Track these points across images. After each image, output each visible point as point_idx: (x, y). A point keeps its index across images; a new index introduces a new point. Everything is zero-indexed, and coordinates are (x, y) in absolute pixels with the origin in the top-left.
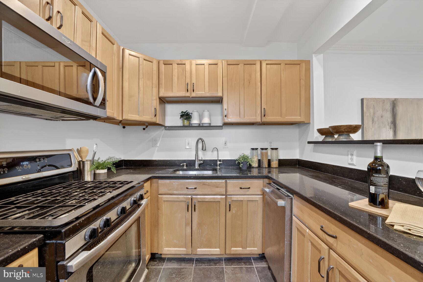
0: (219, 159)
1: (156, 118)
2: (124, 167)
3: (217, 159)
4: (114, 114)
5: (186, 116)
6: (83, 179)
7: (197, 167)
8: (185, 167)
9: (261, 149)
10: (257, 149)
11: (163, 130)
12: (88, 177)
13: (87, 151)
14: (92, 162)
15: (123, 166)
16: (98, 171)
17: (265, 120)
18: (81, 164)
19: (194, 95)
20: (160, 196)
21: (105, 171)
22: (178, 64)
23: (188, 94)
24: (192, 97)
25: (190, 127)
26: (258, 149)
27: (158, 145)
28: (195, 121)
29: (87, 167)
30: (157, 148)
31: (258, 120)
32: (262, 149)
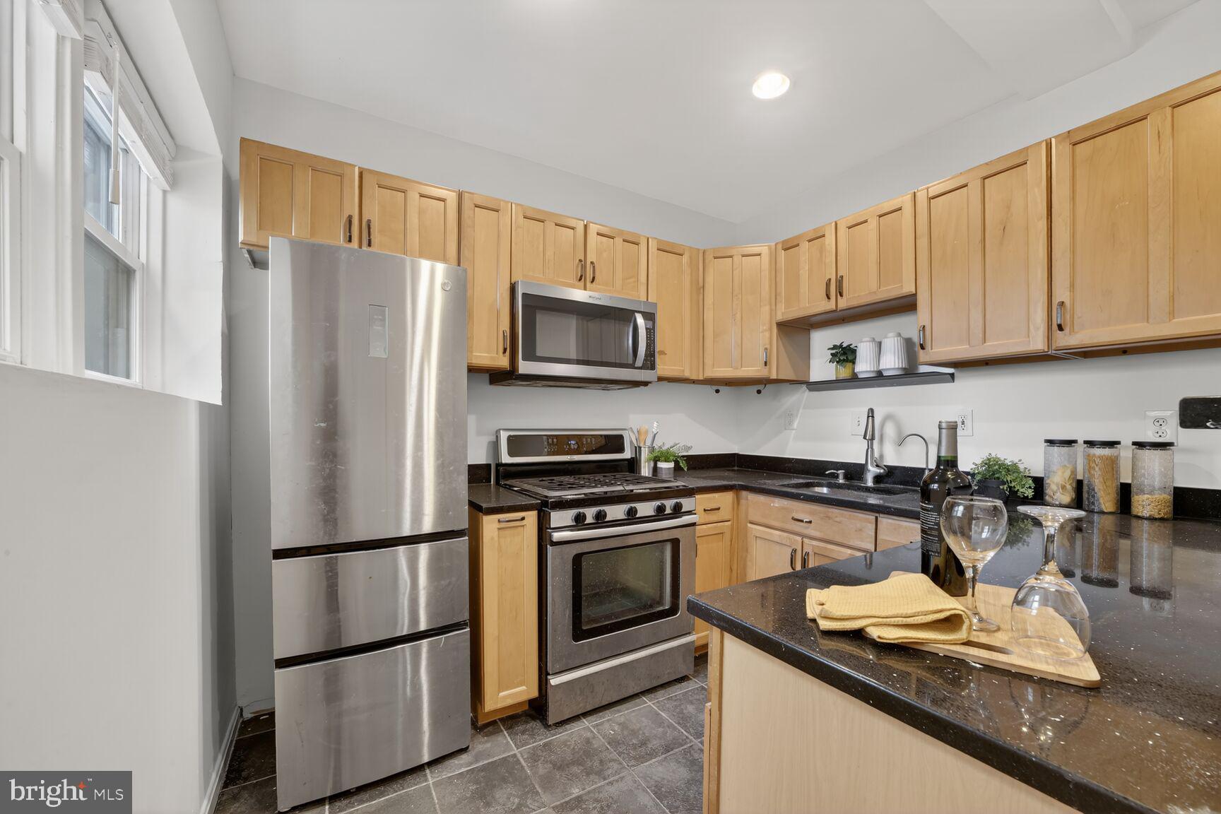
0: (929, 467)
1: (770, 369)
2: (736, 468)
3: (924, 466)
4: (683, 371)
5: (845, 355)
6: (640, 473)
7: (870, 483)
8: (841, 481)
9: (1086, 442)
10: (1070, 443)
11: (804, 392)
12: (646, 471)
13: (647, 432)
14: (652, 449)
15: (734, 466)
16: (661, 465)
17: (1066, 340)
18: (638, 450)
19: (843, 303)
20: (749, 525)
21: (672, 465)
22: (809, 241)
23: (831, 305)
24: (841, 311)
25: (854, 381)
26: (1075, 442)
27: (795, 425)
28: (864, 366)
29: (645, 455)
30: (794, 431)
31: (1037, 344)
32: (1090, 444)
